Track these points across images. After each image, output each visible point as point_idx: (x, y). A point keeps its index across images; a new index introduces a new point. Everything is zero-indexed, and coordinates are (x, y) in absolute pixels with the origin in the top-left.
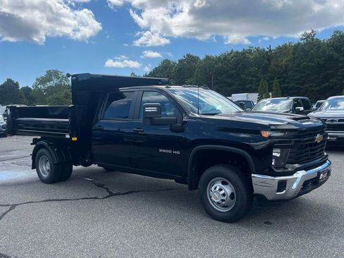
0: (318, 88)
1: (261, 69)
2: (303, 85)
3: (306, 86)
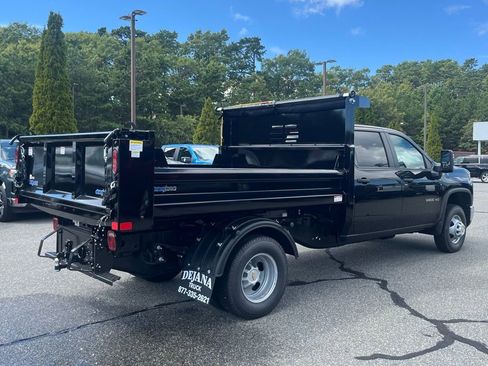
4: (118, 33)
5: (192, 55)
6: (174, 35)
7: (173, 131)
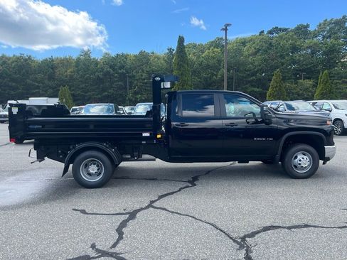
0: (100, 96)
1: (47, 77)
2: (86, 93)
3: (89, 93)
4: (270, 32)
5: (320, 38)
6: (308, 26)
7: (294, 91)
